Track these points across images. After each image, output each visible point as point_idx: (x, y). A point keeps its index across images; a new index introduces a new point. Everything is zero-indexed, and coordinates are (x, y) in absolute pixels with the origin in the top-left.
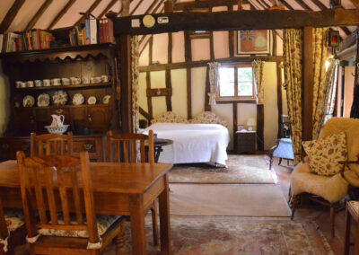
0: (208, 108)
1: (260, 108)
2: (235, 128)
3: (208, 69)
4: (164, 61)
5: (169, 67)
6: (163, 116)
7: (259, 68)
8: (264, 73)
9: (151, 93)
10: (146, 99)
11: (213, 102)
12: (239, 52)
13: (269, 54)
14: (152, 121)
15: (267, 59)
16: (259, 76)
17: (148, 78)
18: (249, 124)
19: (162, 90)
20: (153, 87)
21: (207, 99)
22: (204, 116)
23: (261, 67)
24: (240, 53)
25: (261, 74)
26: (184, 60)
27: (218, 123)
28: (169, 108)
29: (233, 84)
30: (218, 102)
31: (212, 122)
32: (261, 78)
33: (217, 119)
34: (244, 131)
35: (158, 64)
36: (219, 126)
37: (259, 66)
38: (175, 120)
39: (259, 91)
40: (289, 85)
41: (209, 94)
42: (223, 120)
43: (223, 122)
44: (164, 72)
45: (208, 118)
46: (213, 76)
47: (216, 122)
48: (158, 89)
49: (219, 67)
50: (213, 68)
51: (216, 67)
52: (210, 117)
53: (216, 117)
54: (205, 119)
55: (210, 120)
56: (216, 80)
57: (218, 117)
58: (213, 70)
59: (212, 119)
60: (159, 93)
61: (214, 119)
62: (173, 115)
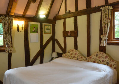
3: (102, 13)
9: (66, 34)
19: (71, 32)
20: (67, 30)
22: (97, 55)
35: (69, 12)
38: (76, 56)
41: (102, 36)
42: (113, 61)
43: (112, 63)
44: (73, 18)
45: (100, 58)
46: (104, 20)
47: (106, 63)
48: (69, 31)
49: (110, 10)
50: (105, 11)
51: (108, 10)
52: (101, 57)
53: (106, 57)
54: (97, 58)
55: (101, 60)
56: (107, 23)
57: (108, 57)
58: (104, 14)
59: (103, 59)
60: (69, 34)
61: (105, 60)
62: (75, 52)
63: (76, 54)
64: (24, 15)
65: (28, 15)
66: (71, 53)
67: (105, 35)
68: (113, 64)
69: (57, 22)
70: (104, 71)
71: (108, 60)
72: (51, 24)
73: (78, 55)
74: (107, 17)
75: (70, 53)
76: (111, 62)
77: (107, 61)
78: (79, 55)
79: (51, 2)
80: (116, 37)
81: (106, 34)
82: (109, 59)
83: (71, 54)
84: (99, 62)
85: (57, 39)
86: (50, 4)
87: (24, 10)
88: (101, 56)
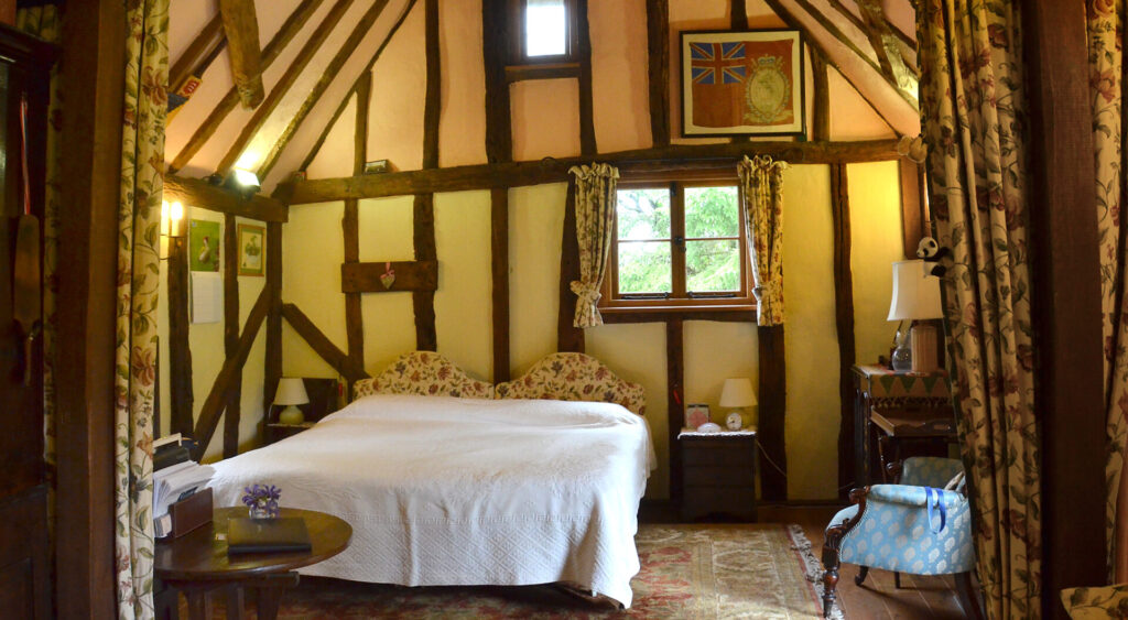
0: (570, 338)
1: (771, 341)
2: (676, 416)
3: (572, 191)
4: (409, 159)
5: (429, 182)
6: (401, 368)
7: (764, 188)
8: (781, 204)
9: (360, 279)
10: (339, 300)
11: (589, 316)
12: (690, 128)
13: (800, 136)
14: (358, 386)
15: (796, 151)
16: (764, 216)
17: (350, 223)
18: (728, 401)
19: (398, 267)
20: (365, 256)
21: (568, 303)
22: (557, 368)
23: (773, 185)
24: (694, 131)
25: (774, 210)
26: (483, 159)
27: (609, 398)
28: (426, 336)
29: (666, 249)
30: (609, 318)
31: (588, 393)
32: (773, 224)
33: (603, 383)
34: (708, 430)
35: (387, 170)
36: (614, 410)
37: (764, 178)
38: (448, 385)
39: (766, 276)
40: (962, 250)
41: (575, 287)
42: (630, 385)
43: (629, 393)
44: (407, 202)
45: (572, 377)
46: (590, 219)
47: (602, 396)
48: (384, 264)
49: (611, 183)
50: (591, 186)
51: (602, 182)
52: (578, 375)
53: (601, 373)
54: (560, 381)
55: (579, 385)
56: (601, 231)
57: (610, 373)
58: (589, 196)
59: (587, 381)
60: (388, 280)
61: (596, 383)
62: (438, 366)
63: (444, 373)
64: (177, 167)
65: (195, 169)
66: (417, 373)
67: (592, 282)
68: (634, 397)
69: (290, 216)
70: (625, 421)
71: (610, 382)
72: (263, 224)
73: (457, 378)
74: (602, 210)
75: (410, 370)
76: (624, 391)
77: (605, 387)
78: (463, 376)
79: (298, 110)
80: (621, 292)
81: (600, 276)
82: (613, 379)
83: (416, 378)
84: (572, 395)
85: (293, 308)
86: (292, 118)
87: (187, 141)
88: (577, 369)
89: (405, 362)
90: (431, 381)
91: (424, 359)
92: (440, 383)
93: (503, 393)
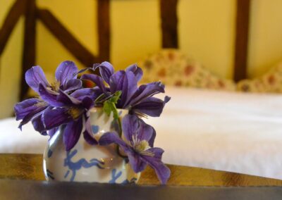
38: (192, 80)
62: (183, 64)
63: (189, 70)
66: (163, 70)
75: (158, 66)
89: (153, 59)
90: (176, 78)
91: (171, 57)
92: (184, 79)
93: (246, 89)
